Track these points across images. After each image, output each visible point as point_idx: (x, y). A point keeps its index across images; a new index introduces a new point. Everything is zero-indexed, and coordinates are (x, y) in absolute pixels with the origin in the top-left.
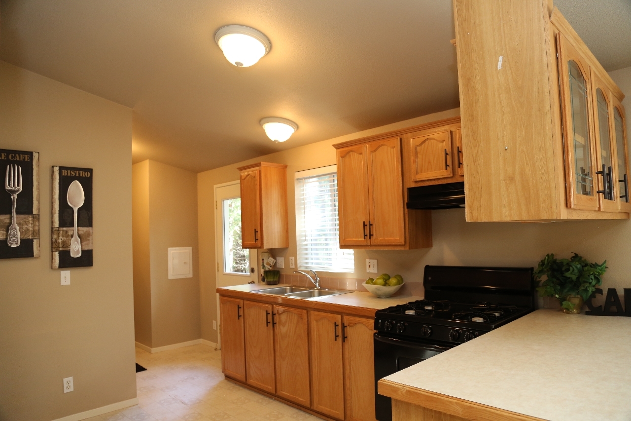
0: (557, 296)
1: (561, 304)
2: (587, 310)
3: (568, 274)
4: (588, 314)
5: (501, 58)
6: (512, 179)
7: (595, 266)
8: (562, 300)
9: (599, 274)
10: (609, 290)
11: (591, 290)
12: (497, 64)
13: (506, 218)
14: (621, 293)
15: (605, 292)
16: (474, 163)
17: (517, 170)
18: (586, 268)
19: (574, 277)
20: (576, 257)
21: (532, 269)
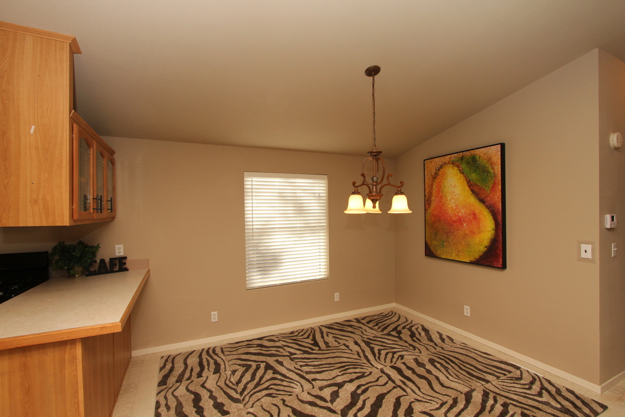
0: (66, 268)
1: (69, 273)
2: (87, 273)
3: (74, 254)
4: (87, 275)
5: (33, 127)
6: (36, 202)
7: (92, 247)
8: (69, 270)
9: (95, 252)
10: (101, 260)
11: (89, 261)
12: (30, 130)
13: (30, 224)
14: (107, 260)
15: (98, 261)
16: (5, 189)
17: (41, 197)
18: (86, 249)
19: (78, 255)
20: (81, 243)
21: (47, 252)
